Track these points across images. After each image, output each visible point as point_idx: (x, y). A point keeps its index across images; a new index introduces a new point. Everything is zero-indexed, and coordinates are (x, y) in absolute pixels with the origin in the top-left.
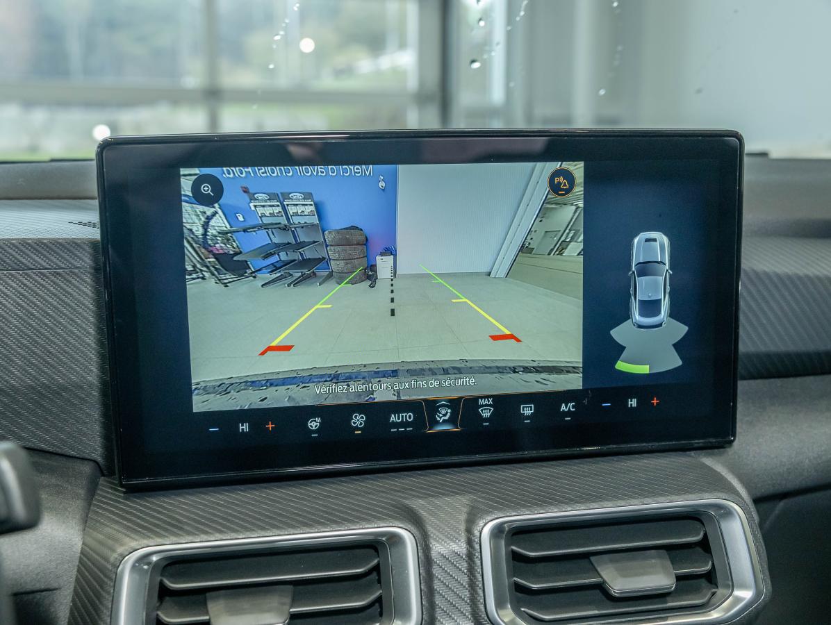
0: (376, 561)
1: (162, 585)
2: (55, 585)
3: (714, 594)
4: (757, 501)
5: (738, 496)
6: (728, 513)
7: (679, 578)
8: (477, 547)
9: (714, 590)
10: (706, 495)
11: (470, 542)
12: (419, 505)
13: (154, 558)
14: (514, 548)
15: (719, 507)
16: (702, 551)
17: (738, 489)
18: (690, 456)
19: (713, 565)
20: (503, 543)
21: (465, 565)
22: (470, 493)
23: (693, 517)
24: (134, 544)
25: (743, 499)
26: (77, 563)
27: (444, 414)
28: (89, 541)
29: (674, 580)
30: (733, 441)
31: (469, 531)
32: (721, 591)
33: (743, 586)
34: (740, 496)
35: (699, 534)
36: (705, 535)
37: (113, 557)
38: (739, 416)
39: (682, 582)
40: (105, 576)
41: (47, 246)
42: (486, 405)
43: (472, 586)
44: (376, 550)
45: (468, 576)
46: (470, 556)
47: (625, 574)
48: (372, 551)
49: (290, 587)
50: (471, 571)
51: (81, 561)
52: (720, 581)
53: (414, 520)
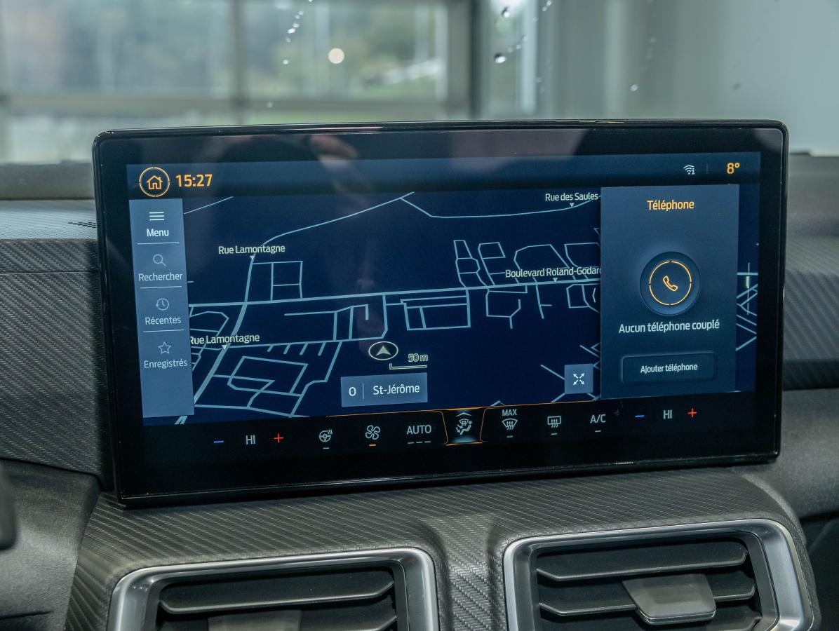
0: (390, 584)
1: (160, 609)
2: (48, 608)
3: (758, 622)
4: (805, 521)
5: (784, 516)
6: (772, 534)
7: (720, 605)
8: (500, 569)
9: (758, 618)
10: (749, 514)
11: (492, 565)
12: (436, 523)
13: (152, 581)
14: (538, 570)
15: (762, 527)
16: (745, 576)
17: (784, 508)
18: (730, 472)
19: (757, 591)
20: (527, 565)
21: (487, 589)
22: (492, 511)
23: (734, 538)
24: (130, 565)
25: (789, 519)
26: (71, 584)
27: (465, 425)
28: (84, 560)
29: (714, 606)
30: (777, 456)
31: (491, 552)
32: (765, 619)
33: (790, 614)
34: (786, 516)
35: (741, 557)
36: (748, 557)
37: (109, 578)
38: (783, 430)
39: (721, 610)
40: (99, 598)
41: (44, 248)
42: (510, 416)
43: (494, 611)
44: (391, 573)
45: (490, 601)
46: (492, 579)
47: (660, 600)
48: (387, 574)
49: (298, 612)
50: (493, 596)
51: (75, 582)
52: (764, 607)
53: (432, 540)
